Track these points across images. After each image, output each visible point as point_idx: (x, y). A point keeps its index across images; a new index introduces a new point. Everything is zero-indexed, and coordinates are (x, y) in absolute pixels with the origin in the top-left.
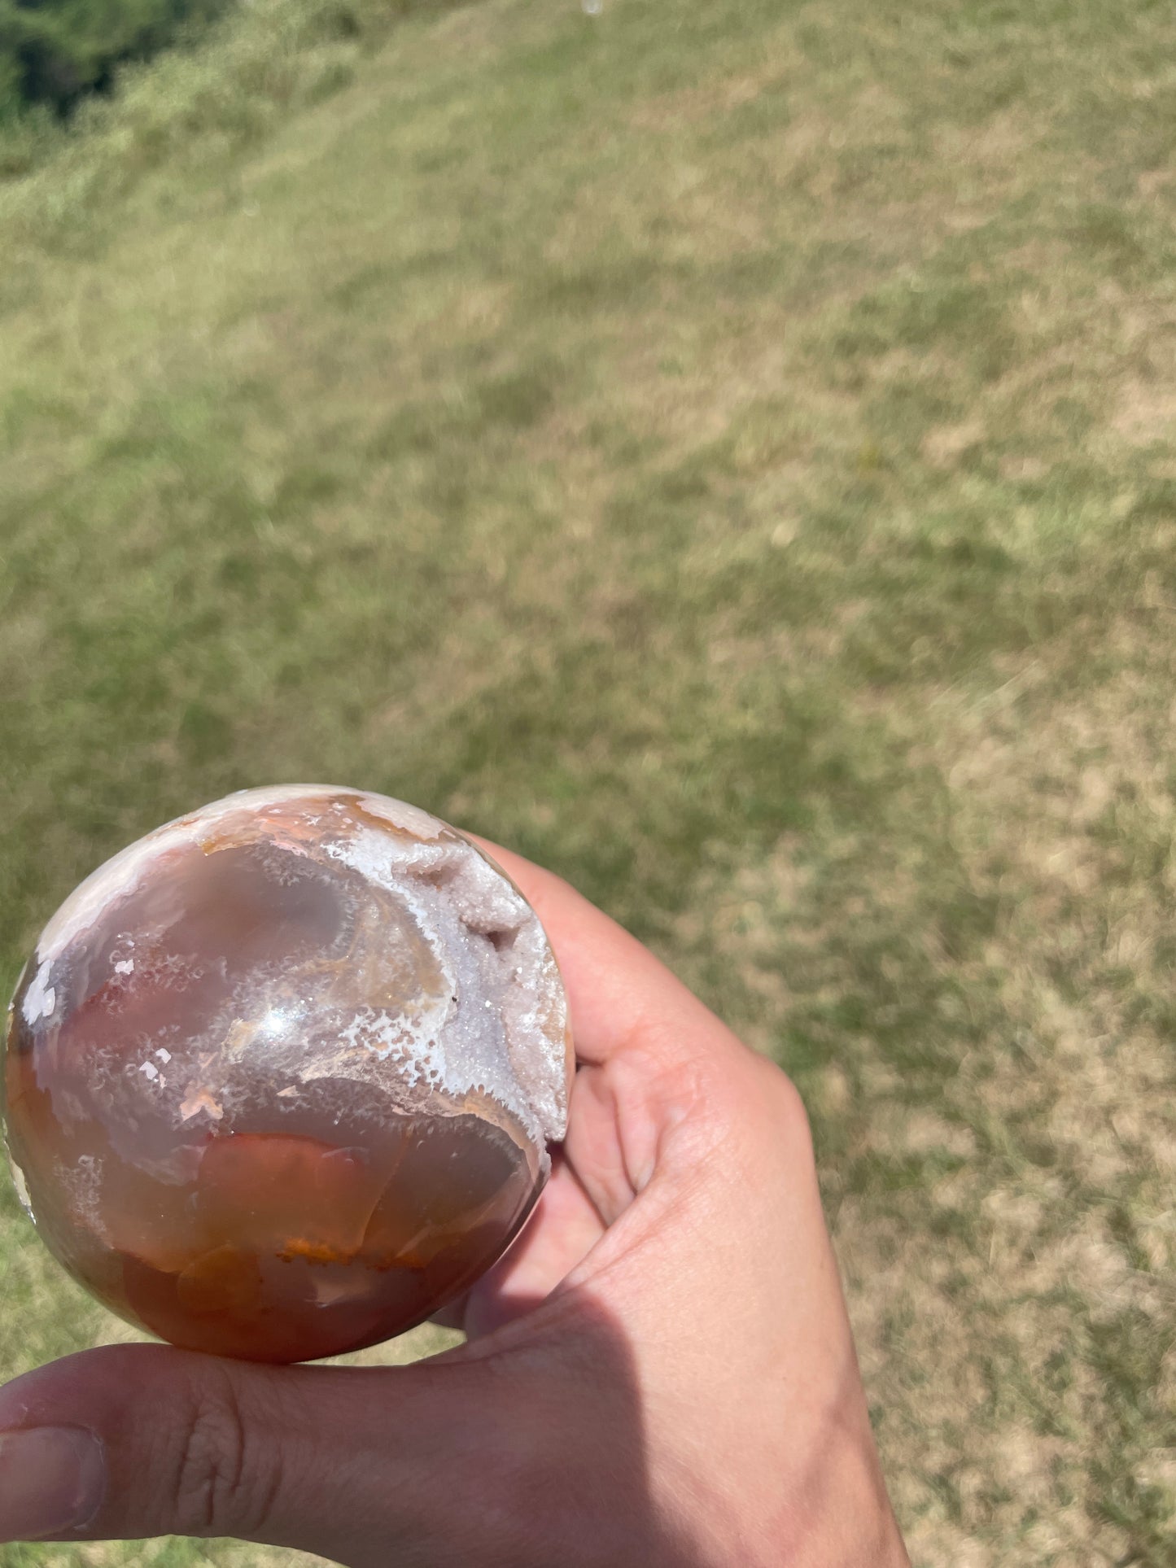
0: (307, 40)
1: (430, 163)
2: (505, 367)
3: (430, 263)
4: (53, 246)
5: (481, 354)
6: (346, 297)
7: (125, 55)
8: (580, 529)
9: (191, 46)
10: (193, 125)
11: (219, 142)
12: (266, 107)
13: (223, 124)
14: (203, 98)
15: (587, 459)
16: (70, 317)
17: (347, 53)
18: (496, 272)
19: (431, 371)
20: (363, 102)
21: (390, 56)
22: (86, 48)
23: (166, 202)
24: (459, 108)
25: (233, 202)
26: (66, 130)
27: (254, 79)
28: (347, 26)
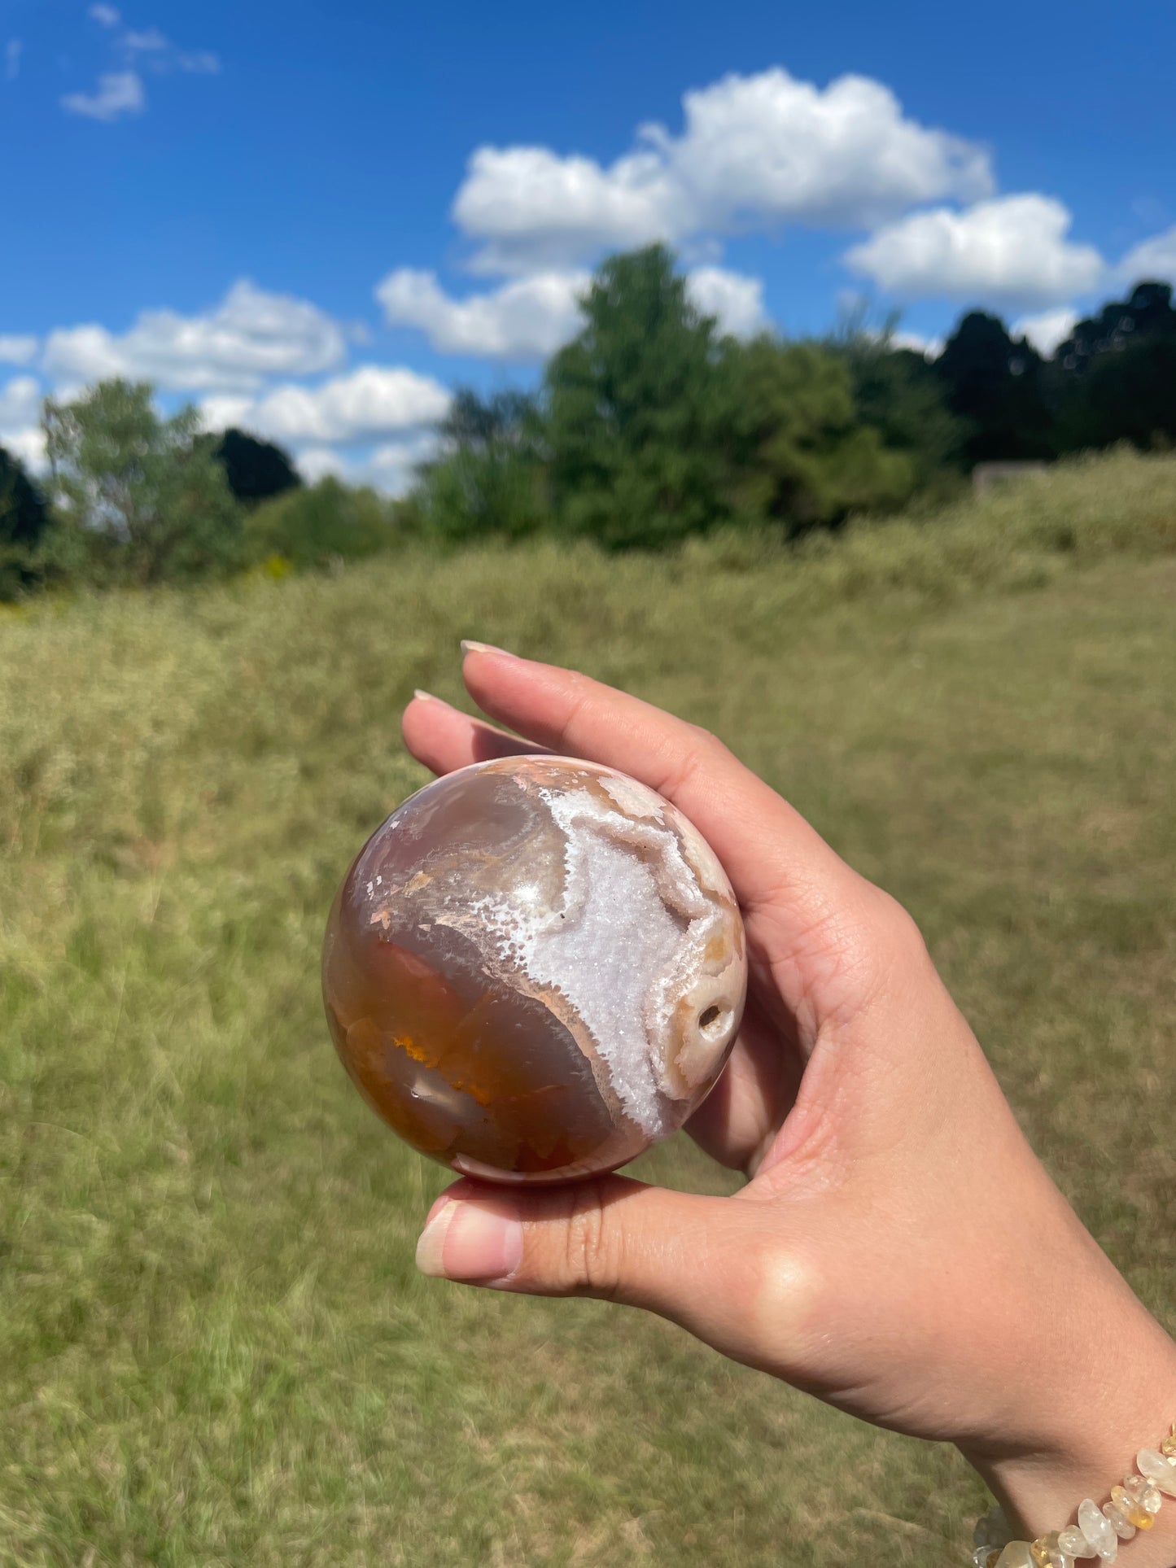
0: (1021, 543)
1: (1099, 680)
2: (1118, 890)
3: (1071, 768)
4: (742, 634)
5: (1099, 869)
6: (979, 768)
7: (862, 509)
8: (1150, 1082)
9: (919, 518)
10: (896, 579)
11: (911, 599)
12: (964, 585)
13: (920, 586)
14: (913, 563)
16: (733, 695)
17: (1055, 563)
18: (1136, 800)
19: (1038, 864)
20: (1052, 608)
21: (1092, 578)
22: (830, 493)
23: (845, 632)
24: (1145, 641)
25: (904, 649)
26: (792, 548)
27: (964, 560)
28: (1065, 542)
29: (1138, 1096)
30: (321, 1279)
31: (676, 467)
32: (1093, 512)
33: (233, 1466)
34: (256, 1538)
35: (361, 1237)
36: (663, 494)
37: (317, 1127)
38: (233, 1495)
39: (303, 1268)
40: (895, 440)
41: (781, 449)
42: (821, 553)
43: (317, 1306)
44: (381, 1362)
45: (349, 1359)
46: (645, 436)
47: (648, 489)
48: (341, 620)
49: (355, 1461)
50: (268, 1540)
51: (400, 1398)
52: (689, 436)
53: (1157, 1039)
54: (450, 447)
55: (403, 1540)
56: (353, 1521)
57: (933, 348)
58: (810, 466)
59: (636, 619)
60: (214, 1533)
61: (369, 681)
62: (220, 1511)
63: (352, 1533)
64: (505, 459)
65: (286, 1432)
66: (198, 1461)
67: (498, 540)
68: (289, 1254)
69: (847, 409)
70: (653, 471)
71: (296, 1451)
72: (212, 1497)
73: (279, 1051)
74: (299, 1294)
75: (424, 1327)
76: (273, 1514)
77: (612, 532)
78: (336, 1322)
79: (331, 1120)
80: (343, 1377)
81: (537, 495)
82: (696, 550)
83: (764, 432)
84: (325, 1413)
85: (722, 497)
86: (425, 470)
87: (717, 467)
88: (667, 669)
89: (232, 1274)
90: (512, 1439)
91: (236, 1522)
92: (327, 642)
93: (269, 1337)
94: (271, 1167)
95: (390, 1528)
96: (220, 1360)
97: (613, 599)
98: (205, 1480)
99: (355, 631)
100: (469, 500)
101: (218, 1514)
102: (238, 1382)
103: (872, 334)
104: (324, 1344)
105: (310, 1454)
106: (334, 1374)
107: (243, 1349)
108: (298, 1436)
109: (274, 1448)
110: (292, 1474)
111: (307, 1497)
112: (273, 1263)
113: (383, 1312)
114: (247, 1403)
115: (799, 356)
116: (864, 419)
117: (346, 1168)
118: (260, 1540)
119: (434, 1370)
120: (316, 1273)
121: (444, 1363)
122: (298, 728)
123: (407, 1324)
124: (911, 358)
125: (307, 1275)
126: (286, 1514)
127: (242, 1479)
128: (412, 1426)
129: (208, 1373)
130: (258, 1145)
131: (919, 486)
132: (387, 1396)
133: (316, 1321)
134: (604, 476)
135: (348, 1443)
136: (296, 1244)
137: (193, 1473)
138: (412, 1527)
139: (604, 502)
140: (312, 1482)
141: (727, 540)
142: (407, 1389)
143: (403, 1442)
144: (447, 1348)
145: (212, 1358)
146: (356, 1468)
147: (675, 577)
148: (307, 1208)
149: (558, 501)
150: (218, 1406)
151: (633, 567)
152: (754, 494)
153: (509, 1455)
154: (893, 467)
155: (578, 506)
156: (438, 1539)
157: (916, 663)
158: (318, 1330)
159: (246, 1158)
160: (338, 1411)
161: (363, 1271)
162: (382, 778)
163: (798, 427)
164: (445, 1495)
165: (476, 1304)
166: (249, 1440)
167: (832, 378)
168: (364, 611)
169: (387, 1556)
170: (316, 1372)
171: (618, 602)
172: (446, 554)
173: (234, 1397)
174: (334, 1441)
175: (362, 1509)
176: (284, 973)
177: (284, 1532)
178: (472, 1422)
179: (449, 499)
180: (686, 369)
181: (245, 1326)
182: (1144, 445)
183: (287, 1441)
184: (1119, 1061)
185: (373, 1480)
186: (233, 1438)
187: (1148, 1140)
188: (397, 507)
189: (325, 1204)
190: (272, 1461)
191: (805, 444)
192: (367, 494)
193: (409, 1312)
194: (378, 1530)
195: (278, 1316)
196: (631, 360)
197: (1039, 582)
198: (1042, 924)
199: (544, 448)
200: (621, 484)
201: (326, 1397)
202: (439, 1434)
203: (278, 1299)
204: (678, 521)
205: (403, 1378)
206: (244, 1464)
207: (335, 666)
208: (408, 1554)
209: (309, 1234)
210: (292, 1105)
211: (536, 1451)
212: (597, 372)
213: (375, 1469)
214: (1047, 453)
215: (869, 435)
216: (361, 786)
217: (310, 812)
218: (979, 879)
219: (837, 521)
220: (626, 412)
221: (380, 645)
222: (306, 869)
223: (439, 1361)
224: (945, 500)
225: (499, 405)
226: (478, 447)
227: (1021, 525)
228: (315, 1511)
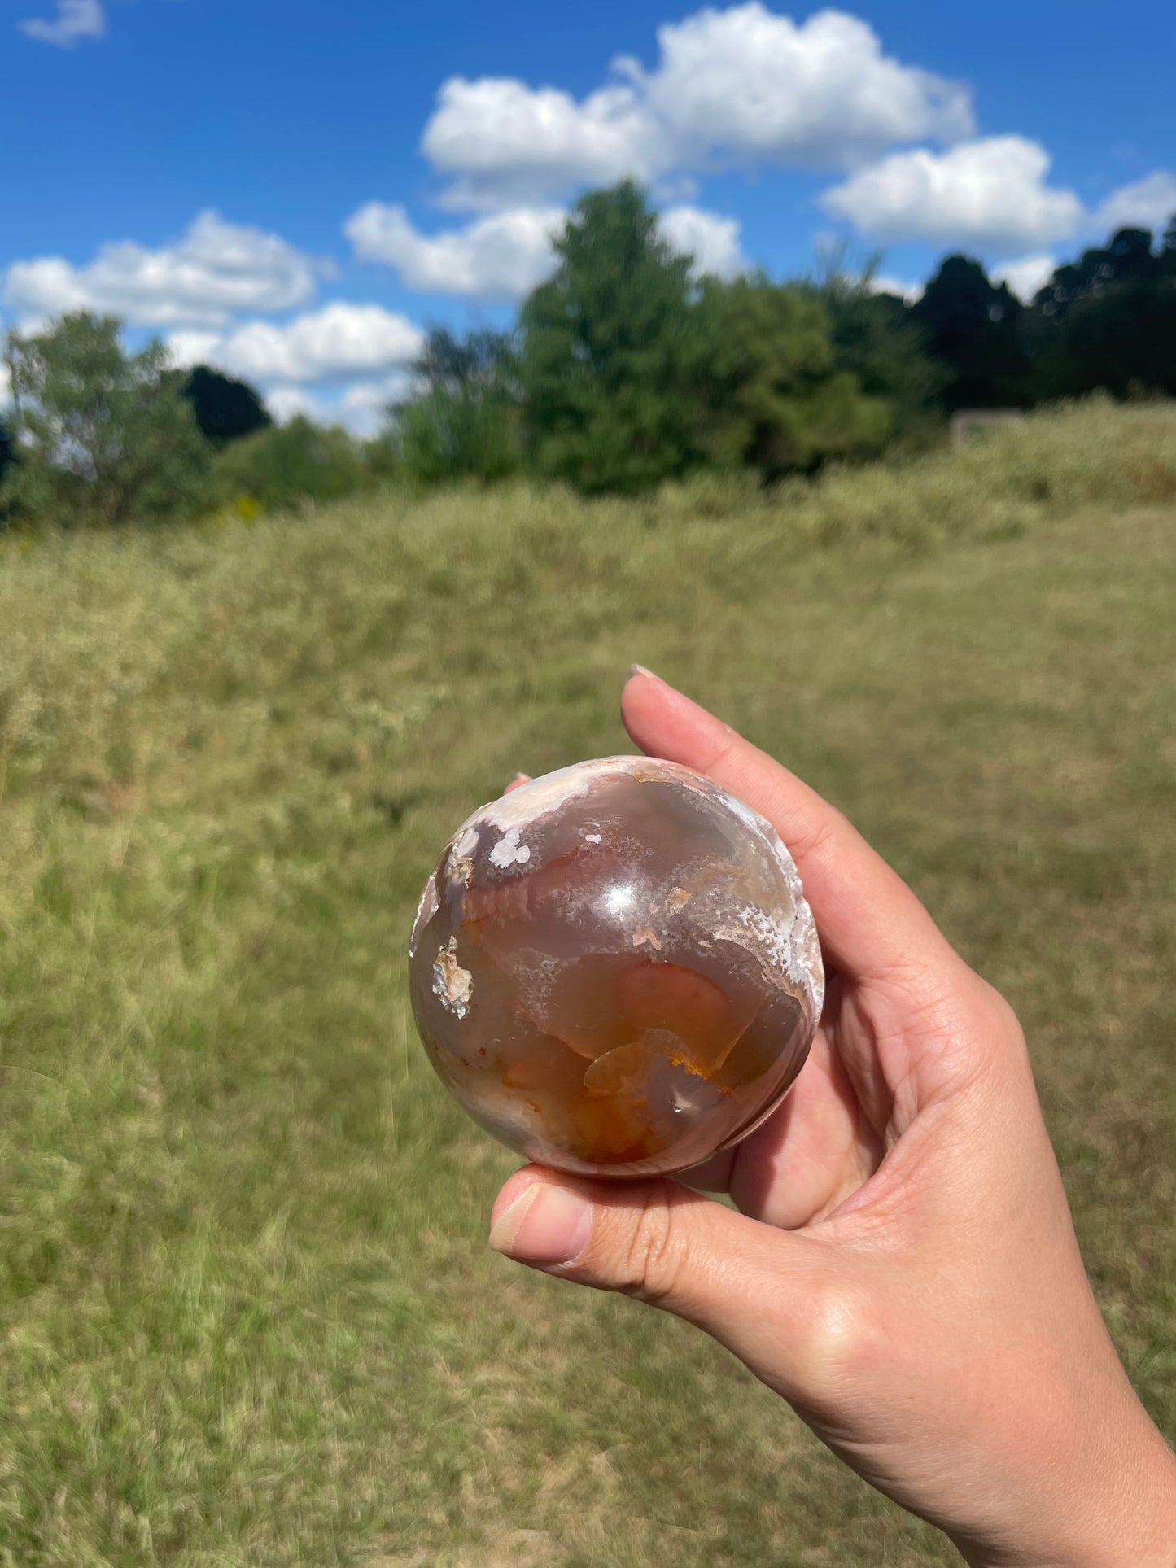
0: (997, 492)
1: (1071, 630)
2: (1085, 839)
3: (1041, 717)
4: (717, 581)
5: (1067, 818)
6: (951, 716)
7: (839, 455)
8: (1113, 1027)
9: (896, 466)
10: (871, 527)
11: (886, 547)
12: (939, 534)
13: (896, 534)
14: (889, 510)
15: (1142, 962)
16: (707, 642)
17: (1030, 513)
18: (1105, 749)
19: (1008, 813)
20: (1026, 557)
21: (1066, 528)
22: (807, 438)
23: (820, 580)
24: (1118, 592)
25: (878, 598)
26: (768, 496)
27: (939, 509)
28: (1040, 491)
29: (1100, 1041)
30: (293, 1221)
31: (651, 410)
32: (1069, 462)
33: (205, 1404)
34: (228, 1474)
35: (333, 1179)
36: (638, 437)
37: (289, 1071)
38: (205, 1432)
39: (275, 1209)
40: (873, 386)
41: (758, 393)
42: (797, 500)
43: (289, 1246)
44: (352, 1301)
45: (321, 1298)
46: (619, 379)
47: (623, 432)
48: (312, 563)
49: (327, 1397)
50: (240, 1476)
51: (372, 1336)
52: (665, 378)
53: (1120, 985)
54: (423, 386)
55: (374, 1474)
56: (324, 1457)
57: (912, 292)
58: (786, 411)
59: (612, 564)
60: (186, 1471)
61: (340, 625)
62: (192, 1448)
63: (324, 1468)
64: (478, 399)
65: (258, 1370)
66: (171, 1399)
67: (472, 482)
68: (261, 1196)
69: (826, 355)
70: (628, 414)
71: (268, 1388)
72: (184, 1434)
73: (250, 996)
74: (271, 1235)
75: (395, 1267)
76: (245, 1450)
77: (588, 476)
78: (308, 1263)
79: (303, 1064)
80: (315, 1315)
81: (511, 436)
82: (672, 496)
83: (741, 376)
84: (297, 1351)
85: (698, 441)
86: (397, 410)
87: (693, 411)
88: (641, 616)
89: (204, 1216)
90: (482, 1375)
91: (208, 1458)
92: (298, 586)
93: (242, 1276)
94: (243, 1110)
95: (360, 1464)
96: (193, 1299)
97: (588, 544)
98: (176, 1416)
99: (327, 574)
100: (443, 442)
101: (190, 1452)
102: (210, 1321)
103: (852, 279)
104: (297, 1283)
105: (282, 1391)
106: (306, 1313)
107: (216, 1289)
108: (270, 1374)
109: (247, 1386)
110: (264, 1411)
111: (279, 1433)
112: (245, 1205)
113: (357, 1251)
114: (219, 1341)
115: (778, 300)
116: (843, 364)
117: (319, 1111)
118: (232, 1477)
119: (405, 1308)
120: (288, 1214)
121: (415, 1302)
122: (268, 672)
123: (380, 1265)
124: (891, 302)
125: (279, 1216)
126: (258, 1450)
127: (214, 1416)
128: (383, 1363)
129: (180, 1311)
130: (230, 1088)
131: (896, 434)
132: (359, 1334)
133: (288, 1261)
134: (579, 418)
135: (320, 1380)
136: (268, 1185)
137: (165, 1411)
138: (383, 1462)
139: (578, 444)
140: (284, 1418)
141: (702, 486)
142: (379, 1327)
143: (375, 1378)
144: (418, 1287)
145: (184, 1297)
146: (328, 1405)
147: (650, 523)
148: (279, 1150)
149: (533, 444)
150: (190, 1345)
151: (608, 511)
152: (731, 438)
153: (479, 1391)
154: (871, 413)
155: (553, 449)
156: (408, 1473)
157: (890, 611)
158: (291, 1271)
159: (218, 1102)
160: (310, 1349)
161: (335, 1211)
162: (353, 724)
163: (775, 371)
164: (416, 1430)
165: (447, 1244)
166: (222, 1378)
167: (810, 322)
168: (334, 554)
169: (359, 1490)
170: (289, 1311)
171: (594, 547)
172: (419, 497)
173: (206, 1336)
174: (306, 1378)
175: (334, 1445)
176: (256, 918)
177: (256, 1468)
178: (443, 1358)
179: (422, 440)
180: (663, 309)
181: (217, 1267)
182: (1121, 394)
183: (258, 1379)
184: (1083, 1007)
185: (345, 1416)
186: (205, 1376)
187: (1110, 1084)
188: (369, 447)
189: (297, 1147)
190: (244, 1397)
191: (782, 389)
192: (338, 434)
193: (381, 1252)
194: (349, 1464)
195: (251, 1257)
196: (606, 299)
197: (1013, 531)
198: (1010, 871)
199: (516, 389)
200: (596, 428)
201: (298, 1335)
202: (410, 1372)
203: (250, 1239)
204: (653, 466)
205: (376, 1316)
206: (217, 1401)
207: (306, 609)
208: (379, 1488)
209: (281, 1175)
210: (264, 1049)
211: (506, 1386)
212: (572, 312)
213: (347, 1405)
214: (1024, 402)
215: (847, 381)
216: (332, 732)
217: (281, 758)
218: (950, 828)
219: (813, 468)
220: (600, 353)
221: (352, 589)
222: (277, 814)
223: (411, 1299)
224: (922, 448)
225: (473, 344)
226: (452, 387)
227: (998, 474)
228: (287, 1447)
